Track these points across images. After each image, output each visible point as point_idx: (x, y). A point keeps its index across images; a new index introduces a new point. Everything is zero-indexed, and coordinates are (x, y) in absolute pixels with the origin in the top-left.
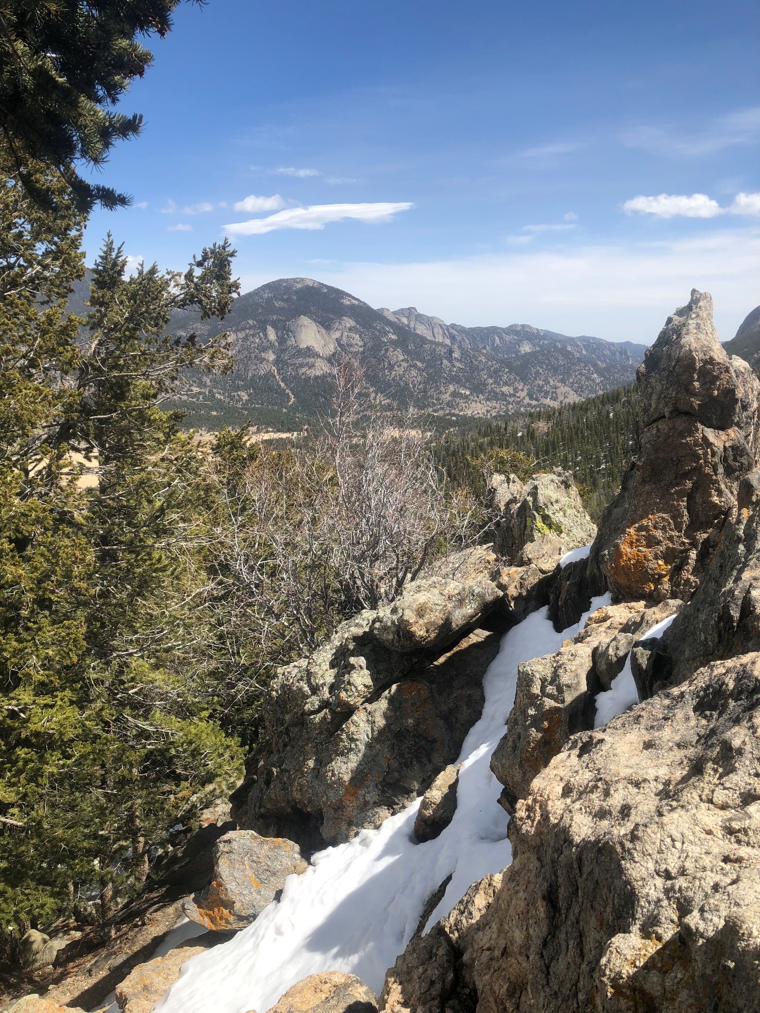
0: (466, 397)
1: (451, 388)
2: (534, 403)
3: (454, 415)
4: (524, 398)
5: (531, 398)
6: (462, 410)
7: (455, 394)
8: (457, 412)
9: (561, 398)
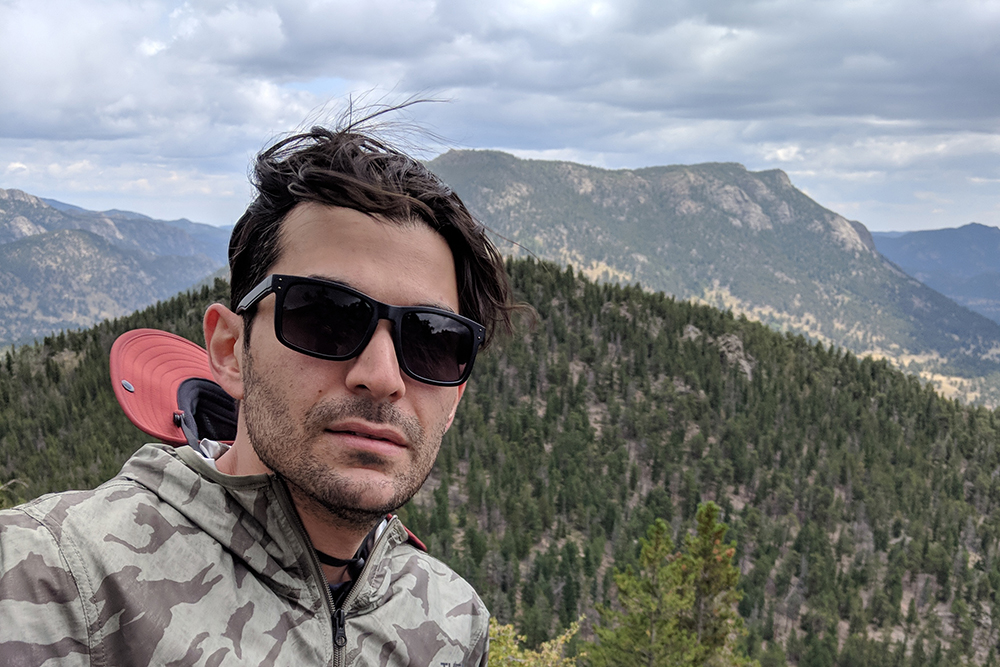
2: (51, 320)
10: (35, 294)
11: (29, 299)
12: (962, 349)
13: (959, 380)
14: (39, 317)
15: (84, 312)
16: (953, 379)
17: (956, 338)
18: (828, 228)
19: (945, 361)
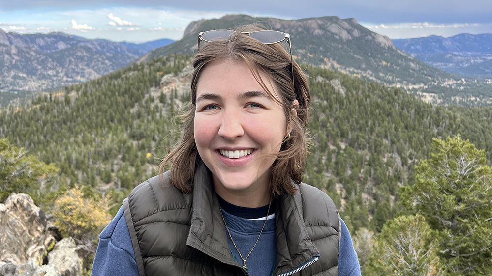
0: (24, 78)
1: (13, 73)
2: (70, 79)
3: (16, 90)
4: (63, 77)
5: (68, 76)
6: (21, 87)
7: (15, 77)
8: (17, 88)
9: (87, 76)
10: (64, 70)
11: (62, 72)
12: (433, 83)
13: (433, 95)
14: (65, 79)
15: (83, 76)
16: (431, 94)
17: (430, 78)
18: (374, 38)
19: (426, 87)
